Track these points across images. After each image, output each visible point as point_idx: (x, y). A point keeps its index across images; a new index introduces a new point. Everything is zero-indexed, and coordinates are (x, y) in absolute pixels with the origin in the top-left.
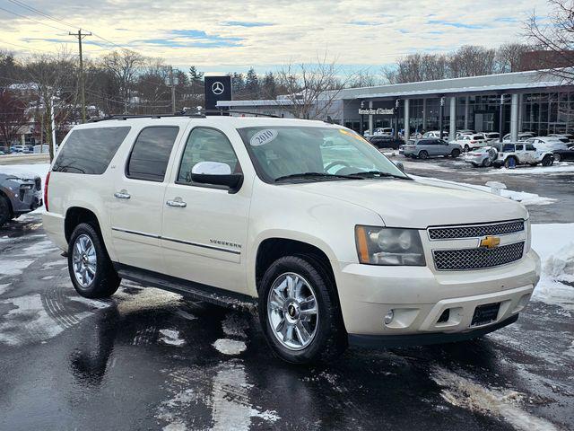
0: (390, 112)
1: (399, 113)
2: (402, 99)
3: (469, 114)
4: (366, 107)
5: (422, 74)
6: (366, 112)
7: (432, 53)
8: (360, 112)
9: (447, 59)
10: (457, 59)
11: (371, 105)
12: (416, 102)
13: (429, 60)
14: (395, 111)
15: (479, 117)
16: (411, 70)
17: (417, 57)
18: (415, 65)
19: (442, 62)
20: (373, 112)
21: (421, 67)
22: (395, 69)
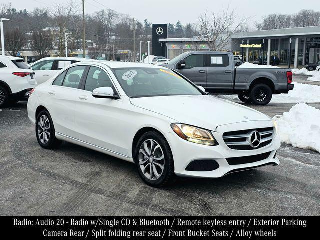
0: (260, 46)
1: (265, 48)
2: (267, 39)
3: (306, 49)
4: (245, 43)
5: (277, 26)
6: (245, 46)
7: (283, 14)
8: (242, 46)
9: (292, 17)
10: (298, 17)
11: (248, 42)
12: (275, 41)
13: (281, 18)
14: (262, 46)
15: (312, 51)
16: (271, 23)
17: (275, 16)
18: (273, 21)
19: (289, 18)
20: (249, 46)
21: (277, 22)
22: (261, 22)
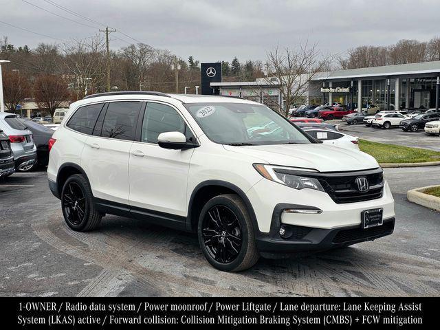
0: (347, 90)
1: (353, 91)
2: (355, 80)
4: (327, 87)
5: (368, 62)
6: (327, 90)
7: (376, 46)
8: (322, 90)
9: (388, 50)
10: (396, 50)
11: (331, 86)
12: (367, 82)
13: (374, 51)
14: (350, 89)
15: (417, 95)
16: (362, 58)
17: (365, 49)
18: (363, 55)
19: (384, 52)
20: (332, 90)
21: (368, 56)
22: (347, 57)
